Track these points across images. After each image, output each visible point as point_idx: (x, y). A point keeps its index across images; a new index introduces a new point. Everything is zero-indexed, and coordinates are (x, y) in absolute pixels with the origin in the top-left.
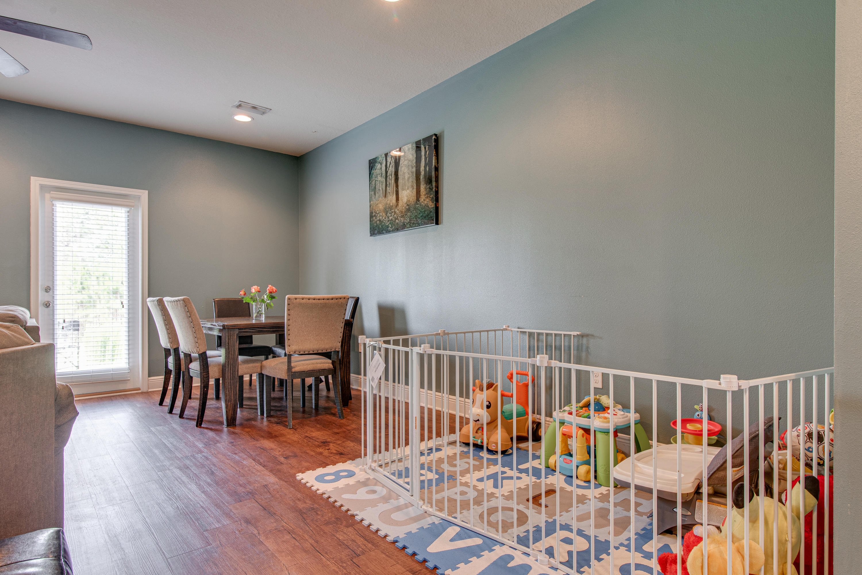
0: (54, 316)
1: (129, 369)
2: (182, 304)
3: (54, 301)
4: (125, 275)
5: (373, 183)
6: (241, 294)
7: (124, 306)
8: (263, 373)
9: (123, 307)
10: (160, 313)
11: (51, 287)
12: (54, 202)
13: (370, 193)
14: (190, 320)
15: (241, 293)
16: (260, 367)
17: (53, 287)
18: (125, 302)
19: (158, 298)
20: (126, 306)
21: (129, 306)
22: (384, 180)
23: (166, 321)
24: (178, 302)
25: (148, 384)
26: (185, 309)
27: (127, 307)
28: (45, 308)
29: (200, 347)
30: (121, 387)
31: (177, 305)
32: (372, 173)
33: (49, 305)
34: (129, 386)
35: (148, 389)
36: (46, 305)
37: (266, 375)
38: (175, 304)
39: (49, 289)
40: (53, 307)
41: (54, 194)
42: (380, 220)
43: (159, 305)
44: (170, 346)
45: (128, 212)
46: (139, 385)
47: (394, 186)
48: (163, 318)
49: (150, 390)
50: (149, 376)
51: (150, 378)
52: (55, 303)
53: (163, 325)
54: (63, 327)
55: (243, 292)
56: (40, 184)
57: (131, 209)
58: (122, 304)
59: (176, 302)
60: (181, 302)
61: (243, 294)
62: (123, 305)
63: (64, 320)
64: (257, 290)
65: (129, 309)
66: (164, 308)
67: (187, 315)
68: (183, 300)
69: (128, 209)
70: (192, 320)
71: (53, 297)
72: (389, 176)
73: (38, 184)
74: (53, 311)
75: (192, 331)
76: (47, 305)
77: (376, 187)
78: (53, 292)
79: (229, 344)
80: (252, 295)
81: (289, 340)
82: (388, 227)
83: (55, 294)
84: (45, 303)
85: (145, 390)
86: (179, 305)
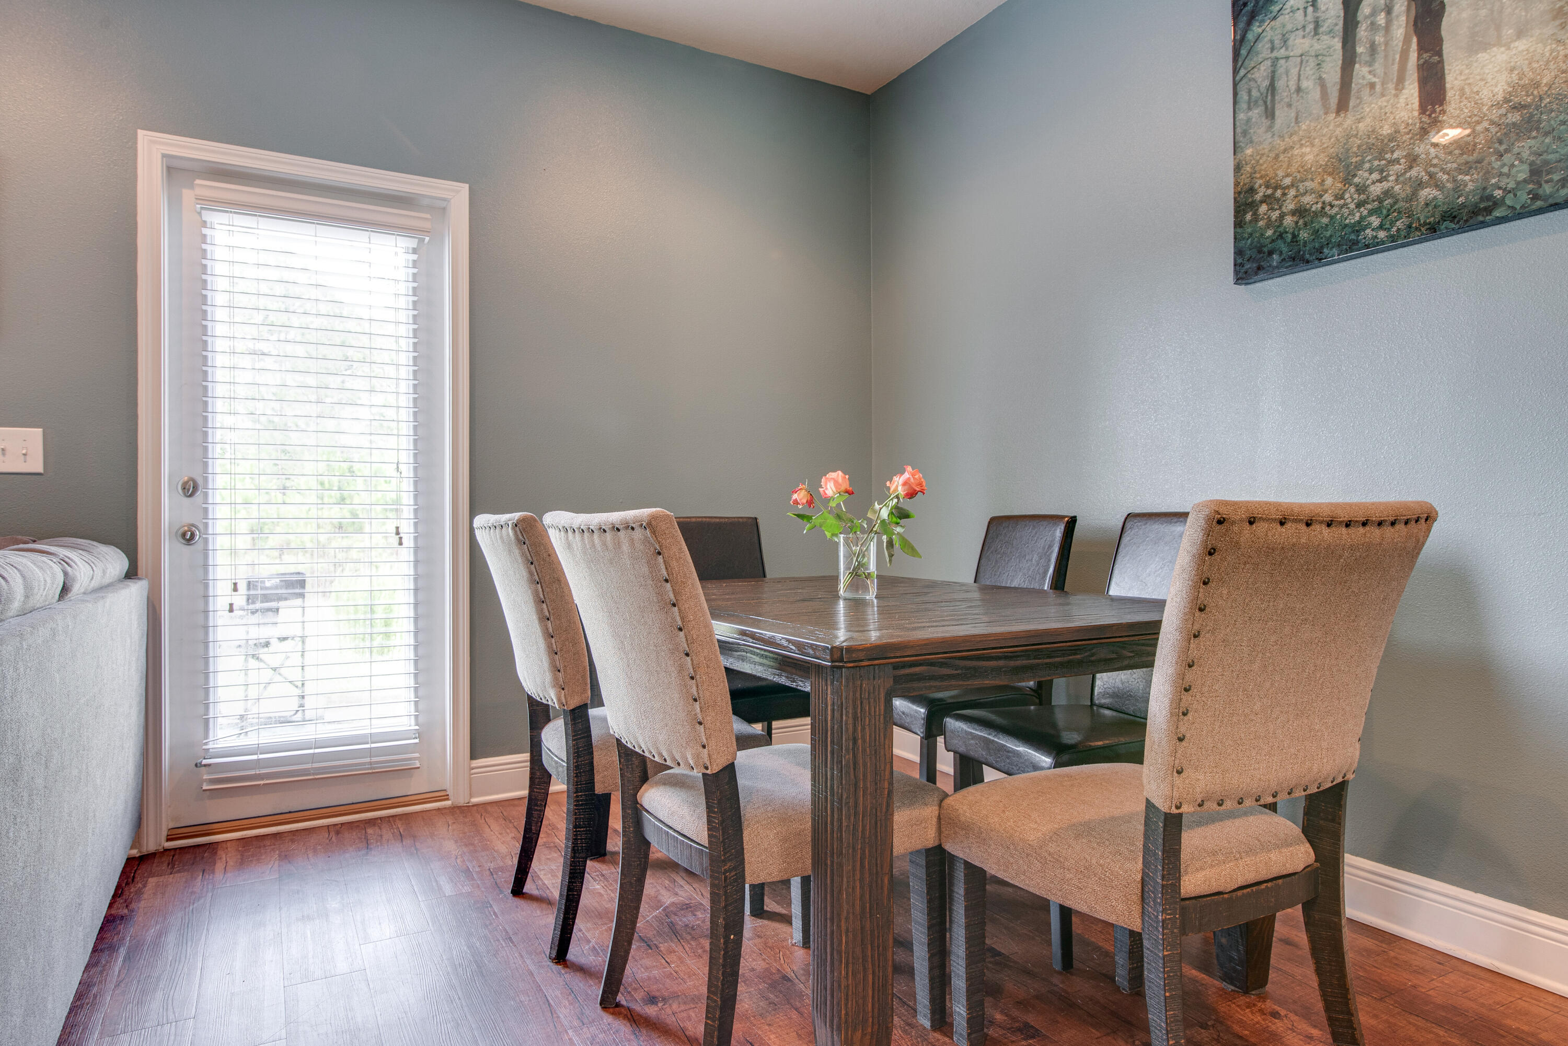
0: (206, 572)
1: (420, 734)
2: (638, 545)
3: (206, 525)
4: (406, 443)
5: (1261, 75)
6: (796, 502)
7: (403, 540)
8: (949, 847)
9: (401, 544)
10: (525, 573)
11: (200, 482)
12: (208, 216)
13: (1241, 116)
14: (674, 619)
15: (795, 496)
16: (935, 820)
17: (206, 480)
18: (407, 528)
19: (517, 516)
20: (408, 541)
21: (416, 538)
22: (1337, 44)
23: (544, 606)
24: (622, 534)
25: (470, 779)
26: (653, 567)
27: (412, 545)
28: (182, 545)
29: (712, 744)
30: (395, 788)
31: (618, 545)
32: (1250, 36)
33: (193, 535)
34: (417, 785)
35: (471, 796)
36: (184, 535)
37: (968, 865)
38: (604, 544)
39: (191, 489)
40: (206, 541)
41: (205, 187)
42: (1300, 212)
43: (521, 542)
44: (559, 700)
45: (415, 251)
46: (447, 783)
47: (1405, 54)
48: (536, 594)
49: (475, 800)
50: (473, 757)
51: (475, 763)
52: (210, 531)
53: (534, 618)
54: (231, 605)
55: (803, 493)
56: (164, 156)
57: (421, 241)
58: (398, 533)
59: (609, 536)
60: (638, 534)
61: (805, 501)
62: (401, 538)
63: (235, 584)
64: (843, 488)
65: (417, 549)
66: (537, 554)
67: (660, 594)
68: (649, 524)
69: (412, 243)
70: (682, 619)
71: (206, 510)
72: (1374, 13)
73: (160, 156)
74: (206, 557)
75: (681, 668)
76: (188, 537)
77: (1280, 84)
78: (206, 495)
79: (855, 740)
80: (833, 504)
81: (1181, 740)
82: (1358, 228)
83: (210, 501)
84: (182, 530)
85: (461, 801)
86: (625, 547)
